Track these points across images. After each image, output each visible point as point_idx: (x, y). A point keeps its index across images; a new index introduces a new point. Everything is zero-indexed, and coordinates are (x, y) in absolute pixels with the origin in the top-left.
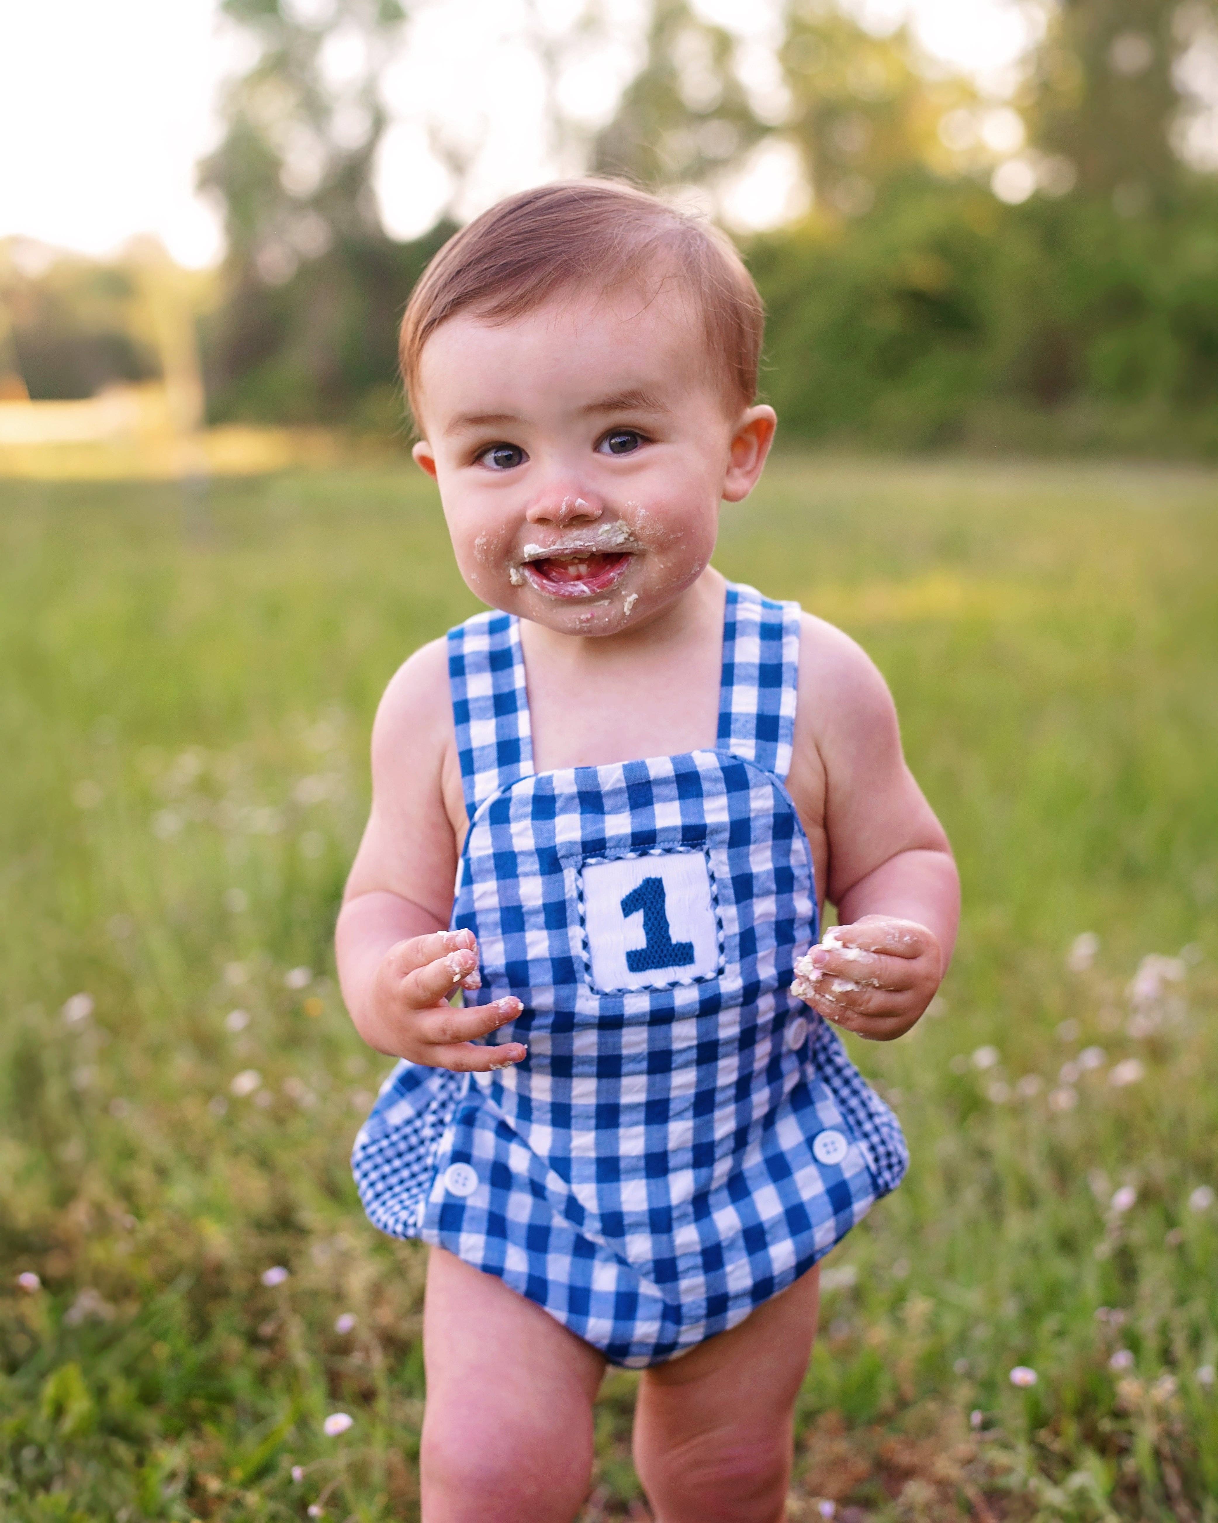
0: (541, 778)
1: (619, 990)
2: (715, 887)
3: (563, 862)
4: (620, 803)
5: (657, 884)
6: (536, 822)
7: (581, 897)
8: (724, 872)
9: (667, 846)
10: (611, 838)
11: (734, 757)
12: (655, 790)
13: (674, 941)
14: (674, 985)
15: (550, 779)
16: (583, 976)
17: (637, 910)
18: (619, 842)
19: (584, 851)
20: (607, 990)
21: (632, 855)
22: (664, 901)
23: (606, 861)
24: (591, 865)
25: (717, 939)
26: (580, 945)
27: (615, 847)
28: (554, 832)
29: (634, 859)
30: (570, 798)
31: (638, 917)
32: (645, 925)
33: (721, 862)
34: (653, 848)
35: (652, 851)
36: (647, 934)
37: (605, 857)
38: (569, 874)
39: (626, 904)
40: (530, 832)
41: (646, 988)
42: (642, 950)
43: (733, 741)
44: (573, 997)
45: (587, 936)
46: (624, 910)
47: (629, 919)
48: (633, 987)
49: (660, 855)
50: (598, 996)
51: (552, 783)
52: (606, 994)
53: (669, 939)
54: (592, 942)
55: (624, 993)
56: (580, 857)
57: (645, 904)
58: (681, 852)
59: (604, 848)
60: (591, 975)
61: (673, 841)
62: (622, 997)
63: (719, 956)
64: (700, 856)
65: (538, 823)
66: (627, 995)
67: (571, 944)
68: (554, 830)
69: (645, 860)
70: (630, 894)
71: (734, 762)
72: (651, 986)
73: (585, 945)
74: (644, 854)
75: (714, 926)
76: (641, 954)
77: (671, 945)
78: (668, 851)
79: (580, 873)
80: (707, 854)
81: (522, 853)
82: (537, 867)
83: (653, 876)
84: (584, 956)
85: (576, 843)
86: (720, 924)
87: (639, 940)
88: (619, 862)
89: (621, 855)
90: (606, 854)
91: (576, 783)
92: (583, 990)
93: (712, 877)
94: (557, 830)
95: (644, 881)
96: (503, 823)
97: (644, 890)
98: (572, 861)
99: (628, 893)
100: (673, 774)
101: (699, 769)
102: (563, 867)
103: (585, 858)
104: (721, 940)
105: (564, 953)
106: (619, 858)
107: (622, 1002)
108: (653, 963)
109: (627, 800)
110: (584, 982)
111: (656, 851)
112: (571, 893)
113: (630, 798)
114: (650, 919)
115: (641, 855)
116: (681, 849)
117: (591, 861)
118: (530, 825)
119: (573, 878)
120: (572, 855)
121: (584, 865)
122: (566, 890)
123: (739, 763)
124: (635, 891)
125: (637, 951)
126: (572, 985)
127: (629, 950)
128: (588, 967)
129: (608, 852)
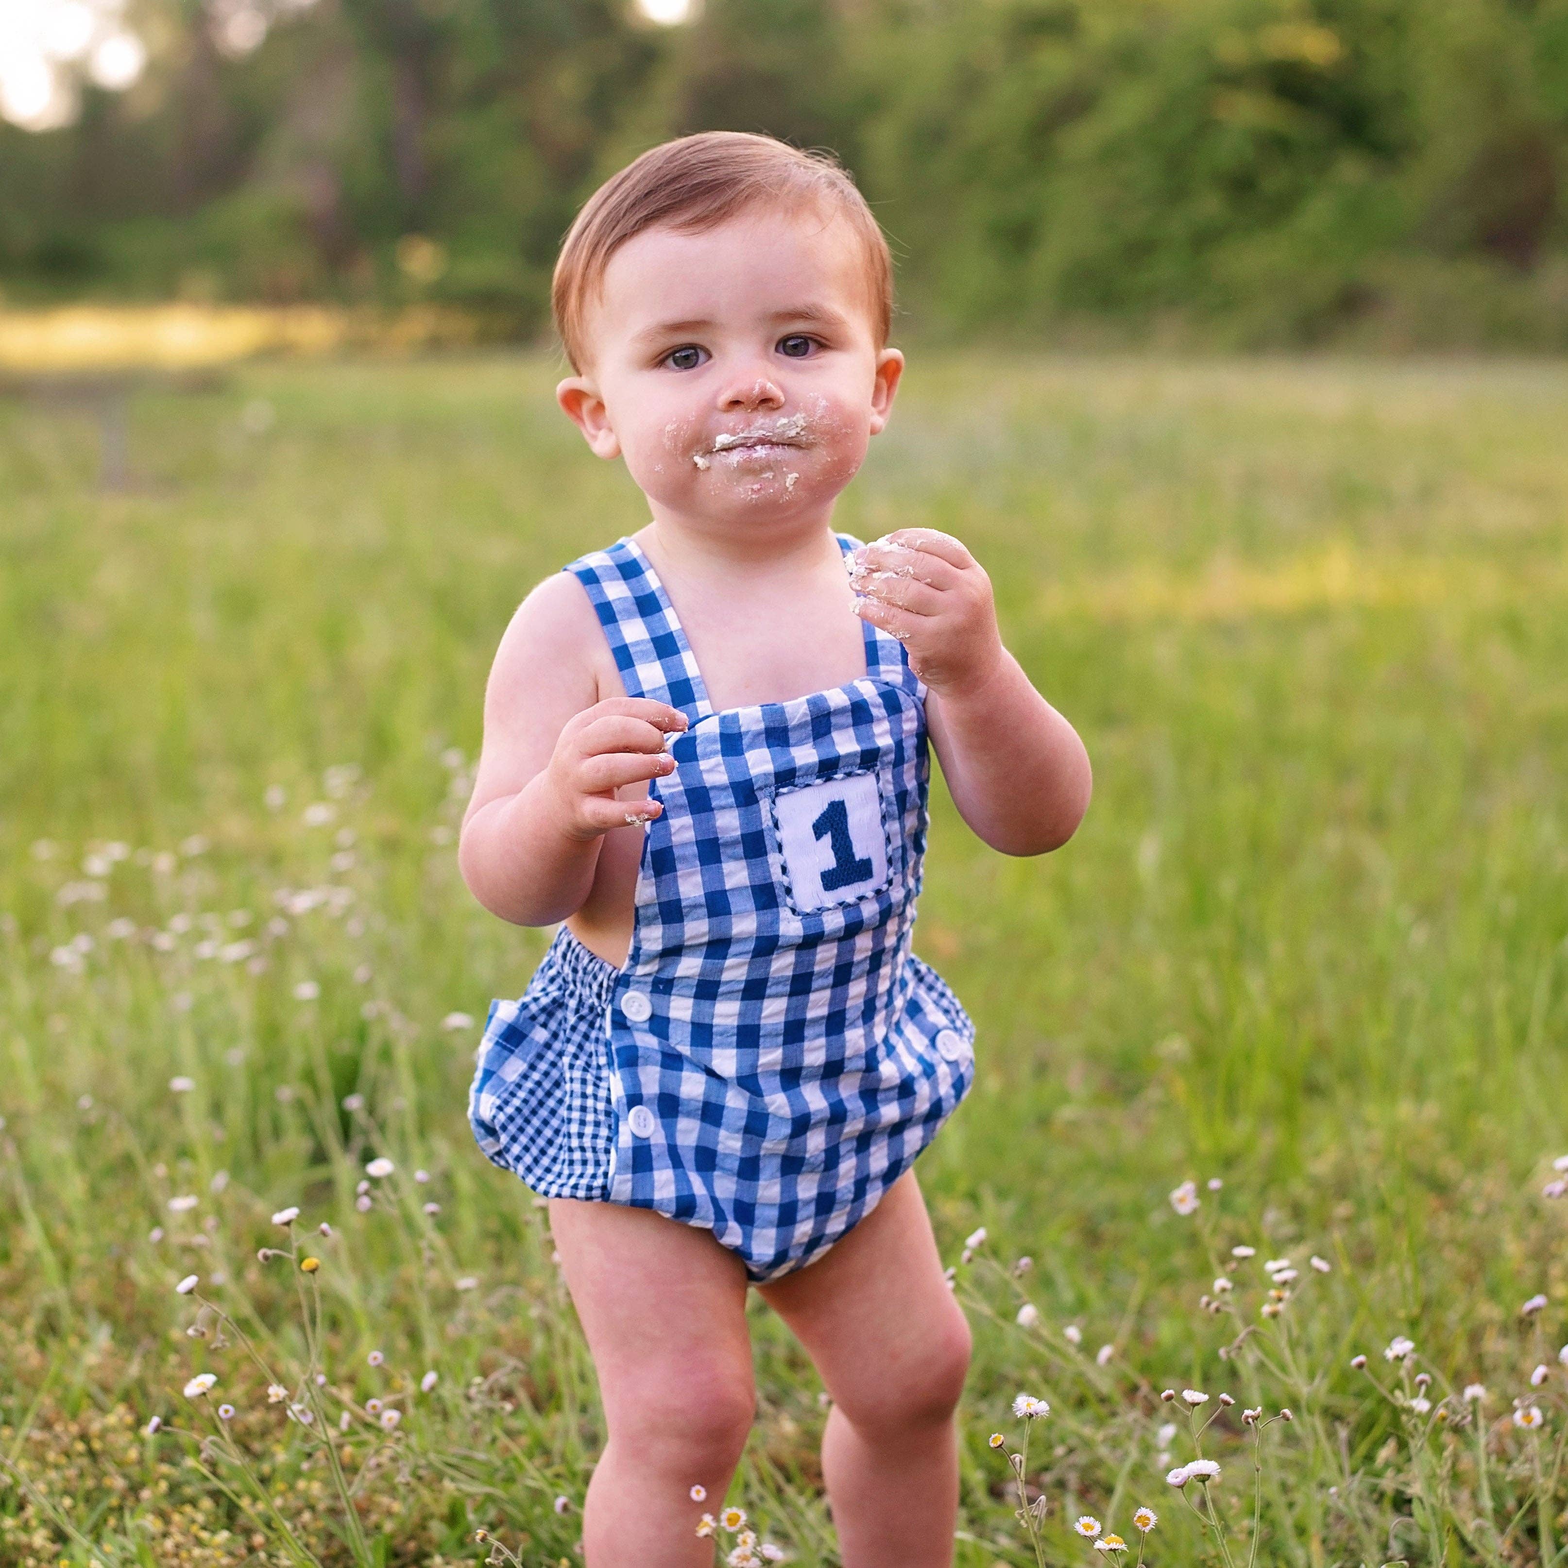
0: (725, 717)
1: (819, 909)
2: (884, 805)
3: (759, 794)
4: (804, 735)
5: (841, 806)
6: (727, 758)
7: (776, 826)
8: (890, 790)
9: (848, 770)
10: (801, 768)
11: (887, 684)
12: (834, 720)
13: (857, 858)
14: (861, 898)
15: (735, 717)
16: (785, 900)
17: (826, 833)
18: (808, 771)
19: (776, 782)
20: (808, 910)
21: (819, 781)
22: (846, 822)
23: (797, 789)
24: (784, 794)
25: (887, 853)
26: (780, 871)
27: (802, 776)
28: (747, 767)
29: (820, 785)
30: (758, 734)
31: (827, 839)
32: (834, 847)
33: (887, 781)
34: (836, 773)
35: (836, 776)
36: (836, 854)
37: (796, 786)
38: (764, 805)
39: (818, 828)
40: (722, 768)
41: (840, 904)
42: (833, 869)
43: (882, 668)
44: (776, 920)
45: (785, 862)
46: (816, 833)
47: (819, 842)
48: (830, 905)
49: (843, 779)
50: (800, 917)
51: (738, 721)
52: (808, 914)
53: (853, 856)
54: (790, 866)
55: (823, 911)
56: (773, 788)
57: (832, 825)
58: (859, 775)
59: (794, 777)
60: (792, 898)
61: (852, 765)
62: (821, 914)
63: (888, 869)
64: (871, 778)
65: (730, 758)
66: (824, 914)
67: (772, 870)
68: (747, 764)
69: (830, 784)
70: (820, 818)
71: (887, 688)
72: (843, 902)
73: (784, 870)
74: (829, 779)
75: (883, 842)
76: (833, 874)
77: (855, 862)
78: (849, 775)
79: (774, 802)
80: (878, 776)
81: (714, 788)
82: (732, 800)
83: (837, 800)
84: (785, 880)
85: (770, 774)
86: (888, 840)
87: (829, 861)
88: (808, 789)
89: (810, 783)
90: (796, 783)
91: (764, 720)
92: (785, 913)
93: (881, 796)
94: (749, 764)
95: (829, 805)
96: (690, 761)
97: (830, 813)
98: (767, 791)
99: (817, 818)
100: (848, 703)
101: (865, 697)
102: (759, 798)
103: (777, 788)
104: (890, 853)
105: (765, 879)
106: (808, 785)
107: (821, 921)
108: (843, 880)
109: (811, 732)
110: (786, 905)
111: (839, 776)
112: (767, 822)
113: (813, 730)
114: (837, 840)
115: (826, 781)
116: (859, 772)
117: (783, 790)
118: (722, 762)
119: (768, 808)
120: (766, 786)
121: (777, 795)
122: (763, 820)
123: (890, 688)
124: (823, 815)
125: (829, 871)
126: (775, 910)
127: (823, 870)
128: (788, 891)
129: (797, 781)
